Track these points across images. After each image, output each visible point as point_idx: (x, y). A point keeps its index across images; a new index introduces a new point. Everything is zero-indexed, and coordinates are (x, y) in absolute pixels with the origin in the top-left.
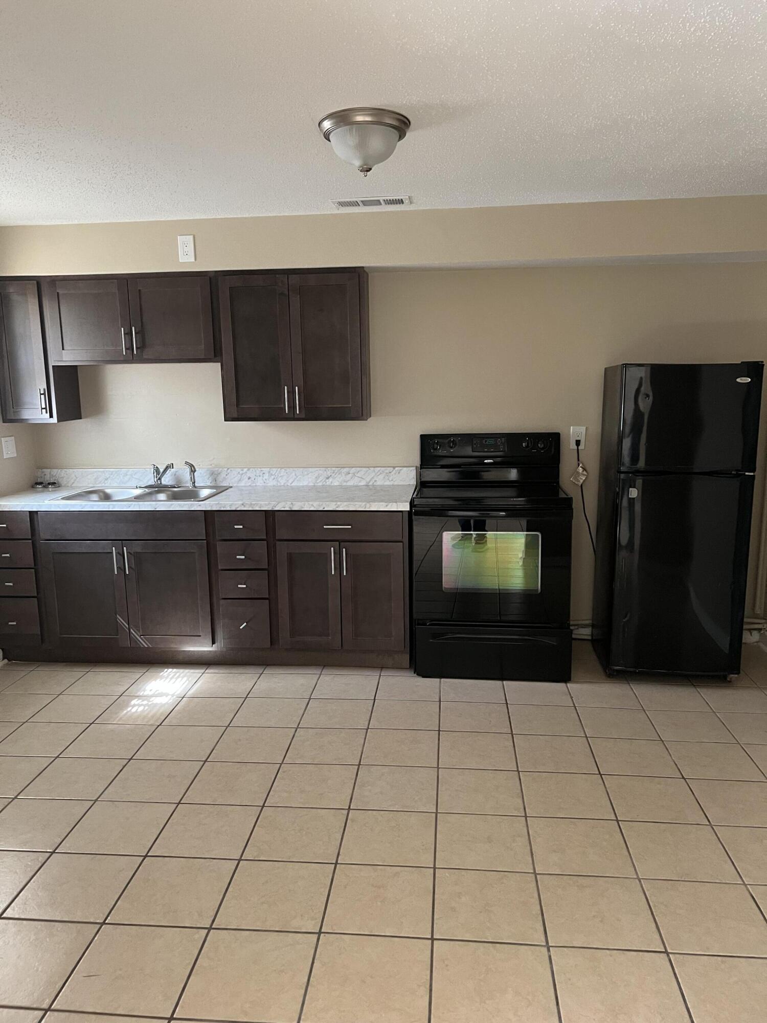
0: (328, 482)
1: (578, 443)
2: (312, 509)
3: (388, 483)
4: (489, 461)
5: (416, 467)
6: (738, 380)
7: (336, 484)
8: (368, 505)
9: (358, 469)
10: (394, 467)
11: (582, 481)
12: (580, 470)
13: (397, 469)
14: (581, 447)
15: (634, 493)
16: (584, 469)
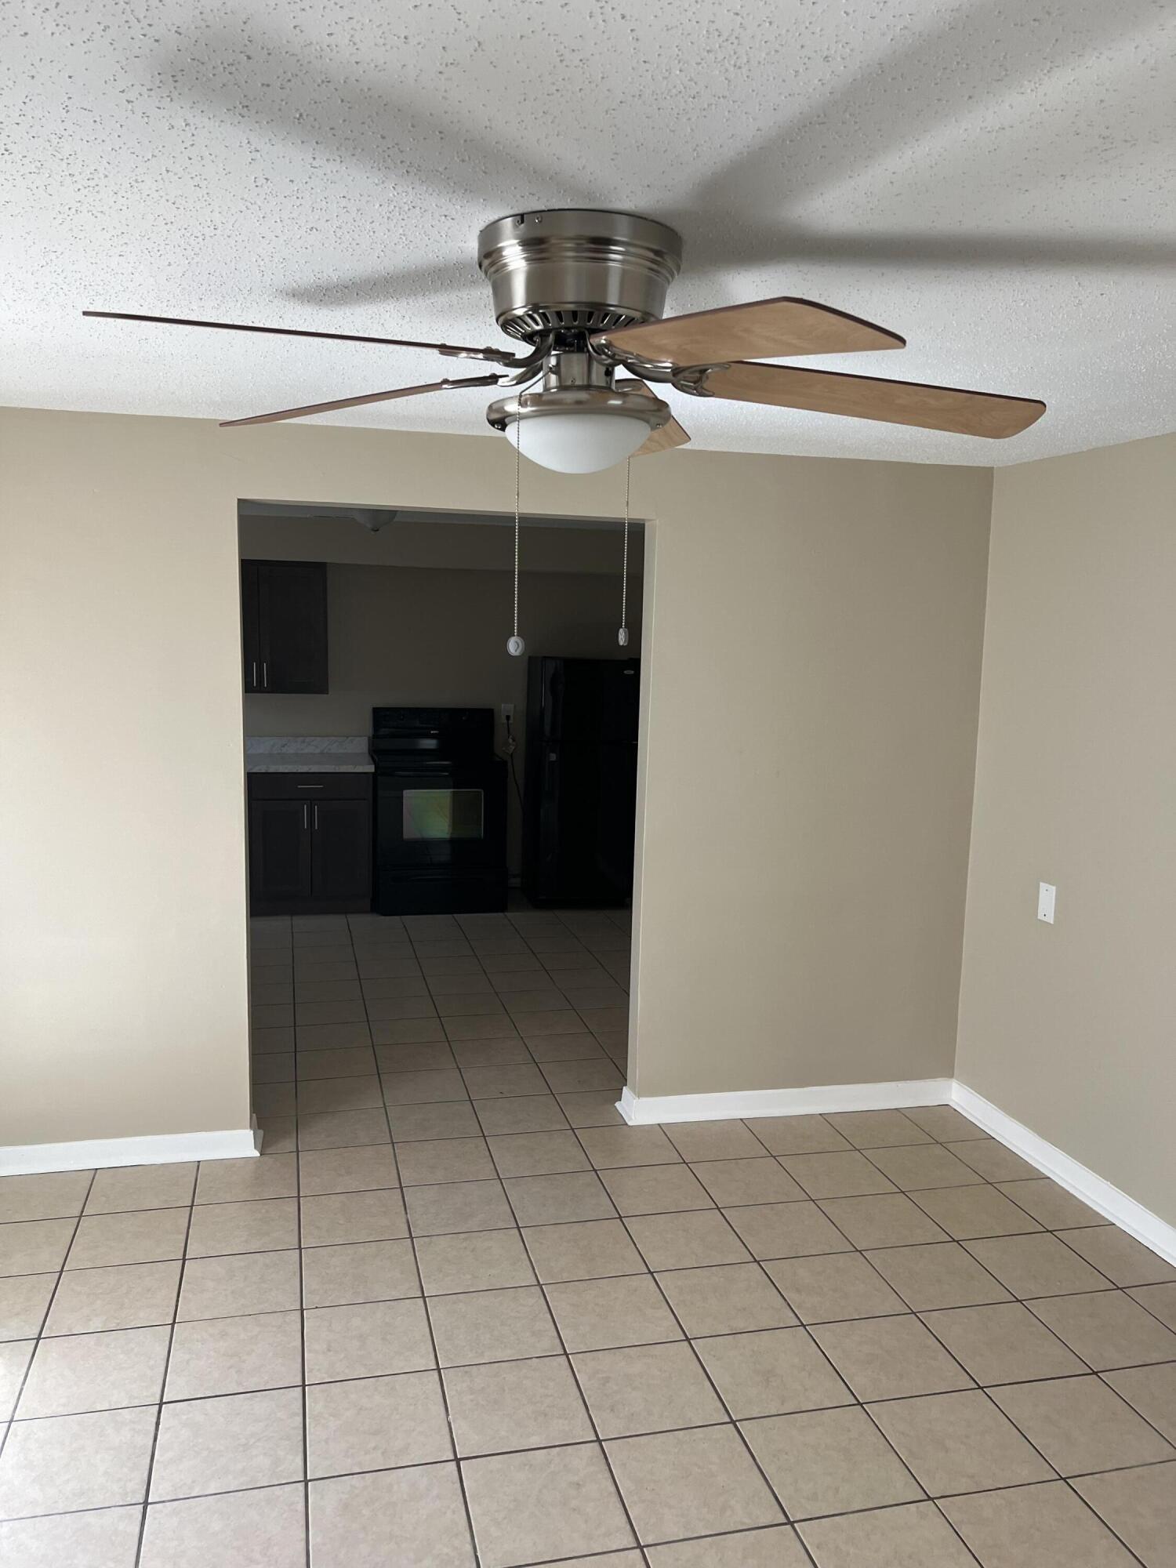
0: (284, 750)
1: (508, 718)
2: (286, 771)
3: (341, 751)
4: (435, 732)
5: (369, 737)
6: (625, 672)
7: (292, 751)
8: (337, 768)
9: (313, 738)
10: (347, 737)
11: (512, 750)
12: (511, 741)
13: (350, 738)
14: (511, 722)
15: (553, 757)
16: (514, 740)
